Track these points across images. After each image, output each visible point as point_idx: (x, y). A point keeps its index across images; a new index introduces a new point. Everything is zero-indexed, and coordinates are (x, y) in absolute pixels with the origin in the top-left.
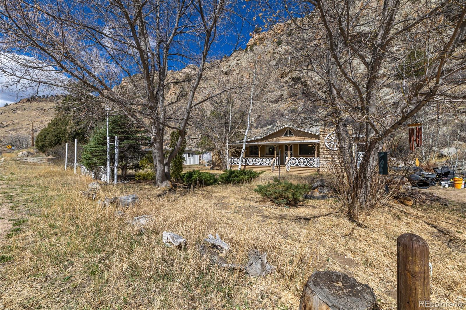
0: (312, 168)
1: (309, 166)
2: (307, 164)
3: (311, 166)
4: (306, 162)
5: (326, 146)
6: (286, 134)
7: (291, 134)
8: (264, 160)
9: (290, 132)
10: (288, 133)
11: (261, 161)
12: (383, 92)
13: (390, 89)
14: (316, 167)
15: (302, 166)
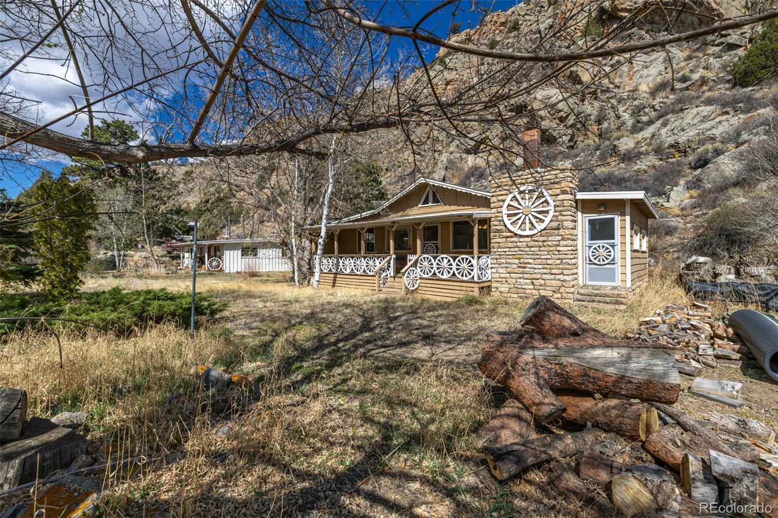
0: (467, 282)
1: (459, 276)
2: (456, 273)
3: (465, 278)
4: (454, 266)
5: (505, 226)
6: (426, 201)
7: (436, 201)
8: (371, 263)
9: (434, 196)
10: (431, 198)
11: (365, 264)
12: (698, 114)
13: (713, 107)
14: (476, 279)
15: (445, 277)
